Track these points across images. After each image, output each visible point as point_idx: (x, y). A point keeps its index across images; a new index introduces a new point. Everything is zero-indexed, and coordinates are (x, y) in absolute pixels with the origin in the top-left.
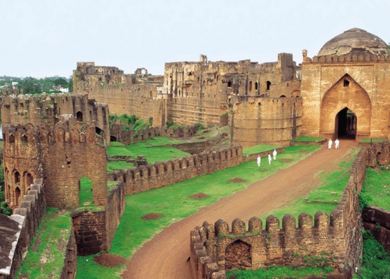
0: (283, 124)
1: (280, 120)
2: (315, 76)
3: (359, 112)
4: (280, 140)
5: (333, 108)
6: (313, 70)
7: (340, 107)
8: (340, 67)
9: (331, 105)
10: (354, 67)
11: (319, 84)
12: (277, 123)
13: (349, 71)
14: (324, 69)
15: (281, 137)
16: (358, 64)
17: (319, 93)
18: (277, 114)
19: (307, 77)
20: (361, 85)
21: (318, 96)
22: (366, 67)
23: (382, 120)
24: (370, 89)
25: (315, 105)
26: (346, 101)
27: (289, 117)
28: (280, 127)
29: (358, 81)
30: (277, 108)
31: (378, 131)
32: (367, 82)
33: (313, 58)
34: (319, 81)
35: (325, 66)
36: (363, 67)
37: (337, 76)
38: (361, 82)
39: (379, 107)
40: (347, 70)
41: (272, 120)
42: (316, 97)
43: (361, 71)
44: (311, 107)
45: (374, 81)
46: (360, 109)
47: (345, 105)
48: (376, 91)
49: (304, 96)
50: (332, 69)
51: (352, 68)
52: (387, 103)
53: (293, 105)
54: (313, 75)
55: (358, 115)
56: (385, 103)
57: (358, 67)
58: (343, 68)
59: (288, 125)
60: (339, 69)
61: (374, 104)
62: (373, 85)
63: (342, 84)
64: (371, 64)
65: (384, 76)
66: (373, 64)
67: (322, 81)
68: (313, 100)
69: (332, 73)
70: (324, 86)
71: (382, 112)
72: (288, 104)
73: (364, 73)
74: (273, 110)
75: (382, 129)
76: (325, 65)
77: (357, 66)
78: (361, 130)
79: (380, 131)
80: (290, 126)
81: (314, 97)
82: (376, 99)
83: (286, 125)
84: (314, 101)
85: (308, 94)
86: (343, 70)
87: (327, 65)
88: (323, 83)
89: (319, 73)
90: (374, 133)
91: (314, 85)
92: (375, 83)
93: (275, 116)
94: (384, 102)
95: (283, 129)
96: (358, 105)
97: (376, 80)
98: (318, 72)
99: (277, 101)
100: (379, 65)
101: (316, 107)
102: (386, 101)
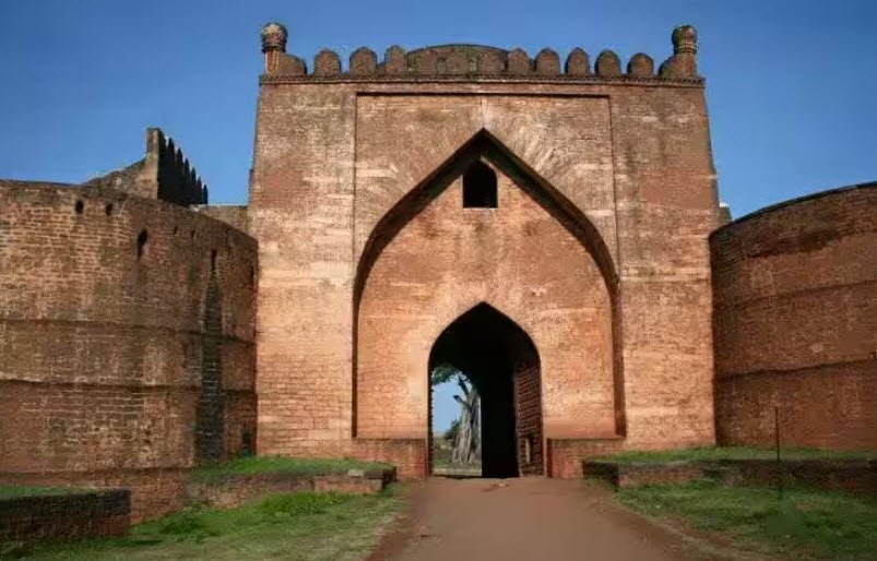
0: (135, 357)
1: (121, 329)
2: (328, 140)
3: (547, 326)
4: (109, 462)
5: (415, 307)
6: (316, 110)
7: (449, 303)
8: (452, 100)
9: (406, 294)
10: (516, 102)
11: (345, 180)
12: (100, 350)
13: (495, 121)
14: (370, 108)
15: (116, 442)
16: (534, 89)
17: (345, 221)
18: (100, 288)
19: (284, 145)
20: (558, 183)
21: (343, 236)
22: (574, 103)
23: (677, 357)
24: (603, 204)
25: (326, 283)
26: (481, 270)
27: (178, 324)
28: (114, 373)
29: (540, 166)
30: (106, 252)
31: (662, 411)
32: (583, 168)
33: (317, 58)
34: (349, 163)
35: (377, 95)
36: (559, 103)
37: (435, 143)
38: (556, 170)
39: (656, 288)
40: (487, 115)
41: (66, 324)
42: (331, 240)
43: (553, 123)
44: (302, 293)
45: (621, 165)
46: (554, 311)
47: (477, 293)
48: (636, 215)
49: (267, 238)
50: (412, 106)
51: (509, 107)
52: (691, 270)
53: (207, 261)
54: (314, 134)
55: (543, 339)
56: (684, 270)
57: (535, 104)
58: (462, 103)
59: (169, 370)
60: (446, 106)
61: (628, 275)
62: (615, 183)
63: (455, 191)
64: (595, 90)
65: (662, 145)
66: (604, 90)
67: (363, 164)
68: (317, 258)
69: (411, 127)
70: (374, 189)
71: (672, 319)
72: (176, 245)
73: (565, 132)
74: (70, 265)
75: (684, 403)
76: (374, 88)
77: (533, 95)
78: (566, 418)
79: (674, 411)
80: (183, 376)
81: (317, 239)
82: (639, 250)
83: (155, 368)
84: (321, 264)
85: (289, 225)
86: (468, 115)
87: (384, 88)
88: (368, 172)
89: (349, 125)
90: (647, 422)
91: (321, 180)
92: (623, 177)
93: (87, 301)
94: (677, 263)
95: (136, 389)
96: (541, 290)
97: (630, 162)
98: (342, 119)
99: (109, 209)
100: (633, 95)
101: (332, 296)
102: (687, 258)
